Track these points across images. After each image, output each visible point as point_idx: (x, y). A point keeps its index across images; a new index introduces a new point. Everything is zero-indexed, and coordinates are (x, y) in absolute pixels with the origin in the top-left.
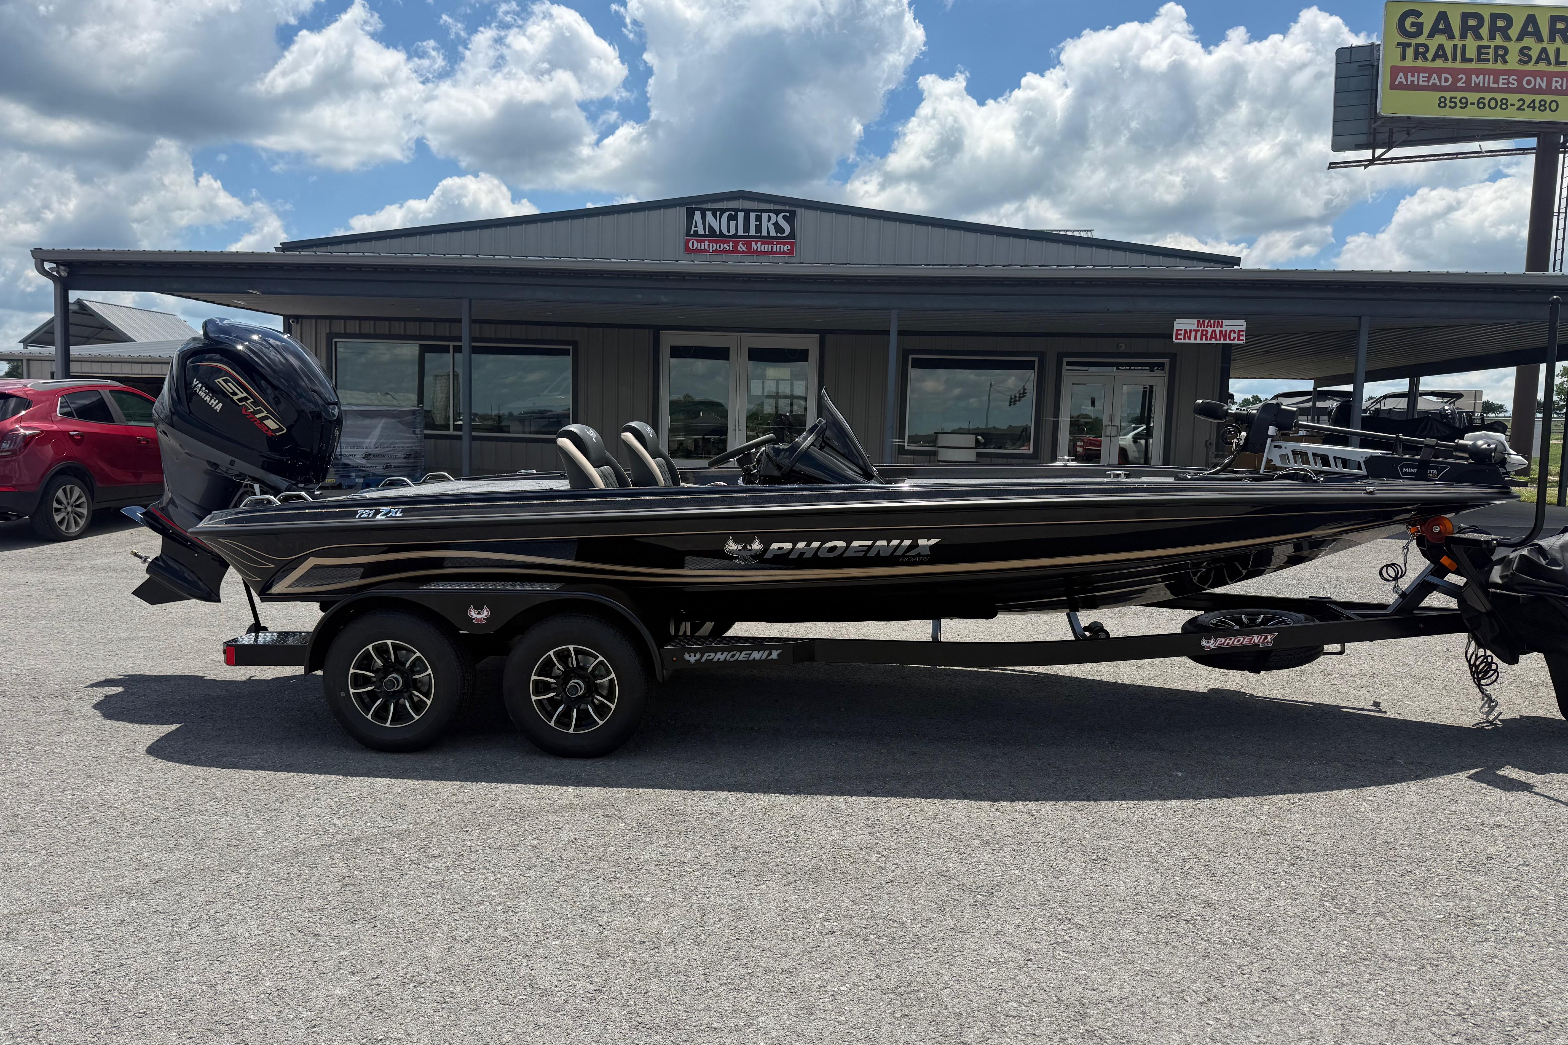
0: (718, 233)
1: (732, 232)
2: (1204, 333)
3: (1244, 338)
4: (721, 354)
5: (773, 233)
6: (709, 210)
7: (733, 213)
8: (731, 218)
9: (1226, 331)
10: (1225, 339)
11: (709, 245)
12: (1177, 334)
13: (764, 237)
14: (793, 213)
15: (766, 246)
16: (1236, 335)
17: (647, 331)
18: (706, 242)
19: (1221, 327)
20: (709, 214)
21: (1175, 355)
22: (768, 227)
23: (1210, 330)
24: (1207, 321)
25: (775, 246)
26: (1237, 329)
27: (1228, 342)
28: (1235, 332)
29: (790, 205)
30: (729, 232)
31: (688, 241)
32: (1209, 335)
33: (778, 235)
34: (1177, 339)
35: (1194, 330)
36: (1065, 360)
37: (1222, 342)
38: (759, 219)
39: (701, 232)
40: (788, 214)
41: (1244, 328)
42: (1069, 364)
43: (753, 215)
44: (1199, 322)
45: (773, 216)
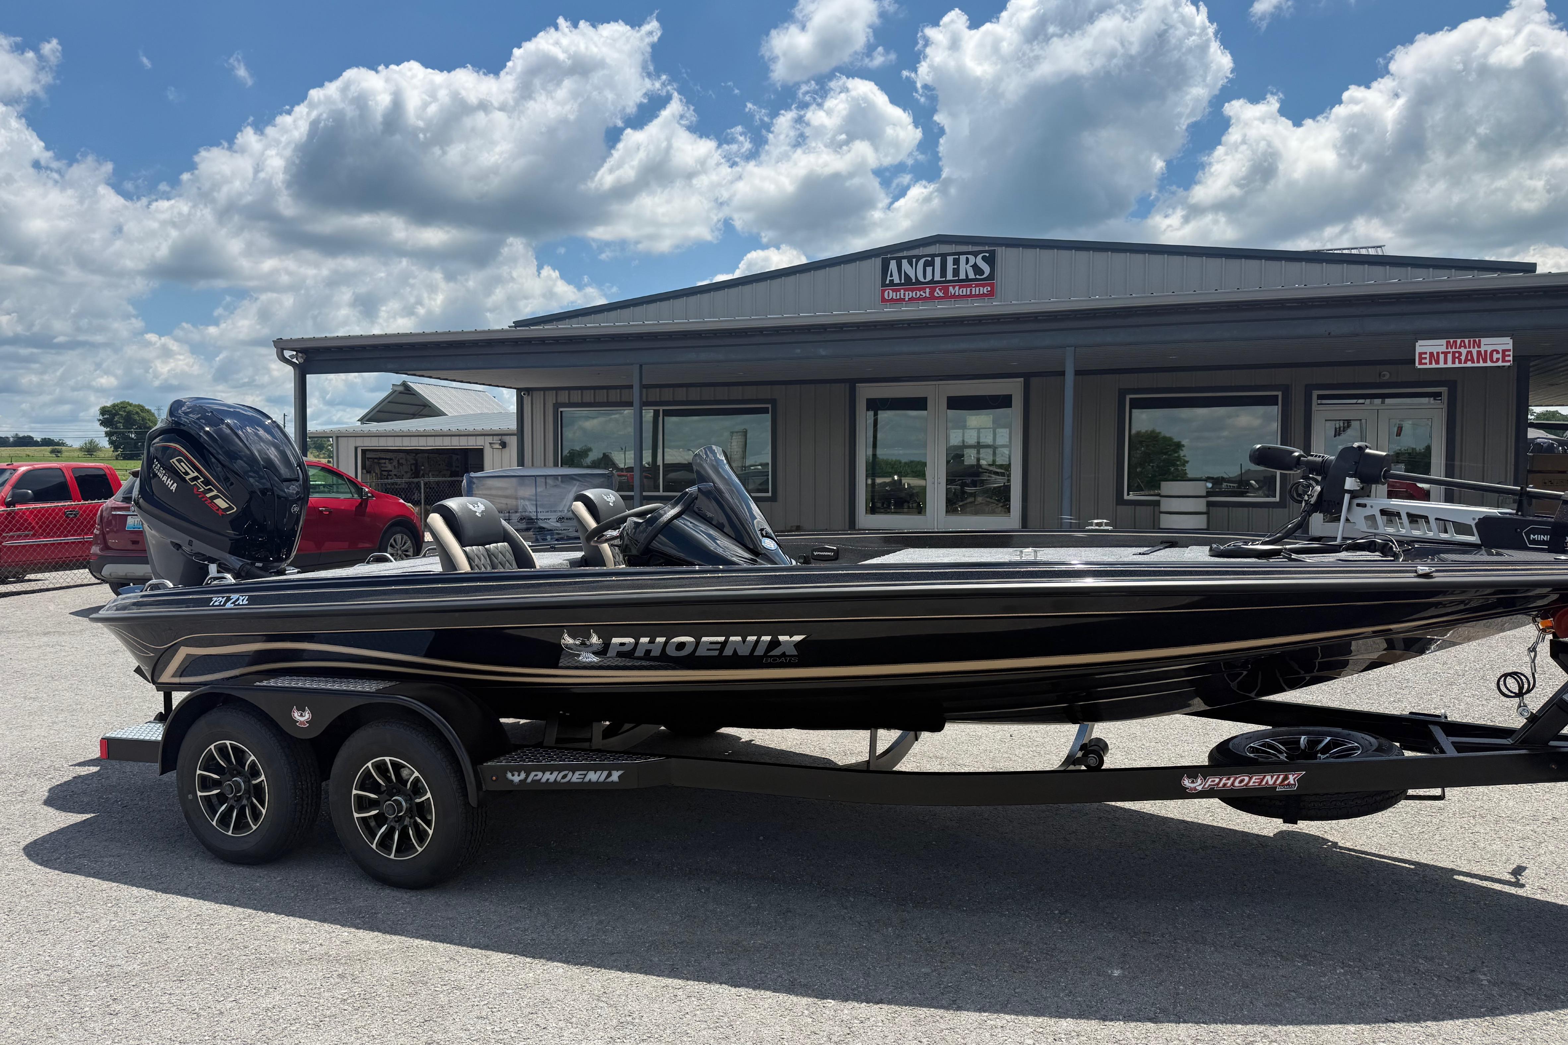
0: (914, 281)
1: (929, 277)
2: (1457, 355)
3: (1511, 358)
4: (919, 404)
5: (971, 275)
6: (904, 258)
7: (930, 259)
8: (930, 264)
9: (1486, 352)
10: (1485, 361)
11: (904, 294)
12: (1421, 358)
13: (962, 281)
14: (993, 254)
15: (965, 289)
16: (1500, 356)
17: (843, 385)
18: (902, 292)
19: (1479, 346)
20: (905, 262)
21: (1455, 382)
22: (966, 271)
23: (1464, 351)
24: (1459, 341)
25: (974, 289)
26: (1500, 348)
27: (1489, 364)
28: (1498, 352)
29: (989, 245)
30: (925, 278)
31: (883, 292)
32: (1463, 358)
33: (977, 277)
34: (1420, 363)
35: (1442, 353)
36: (1315, 393)
37: (1481, 364)
38: (956, 262)
39: (897, 281)
40: (987, 255)
41: (1510, 347)
42: (1320, 397)
43: (950, 259)
44: (1448, 343)
45: (972, 258)
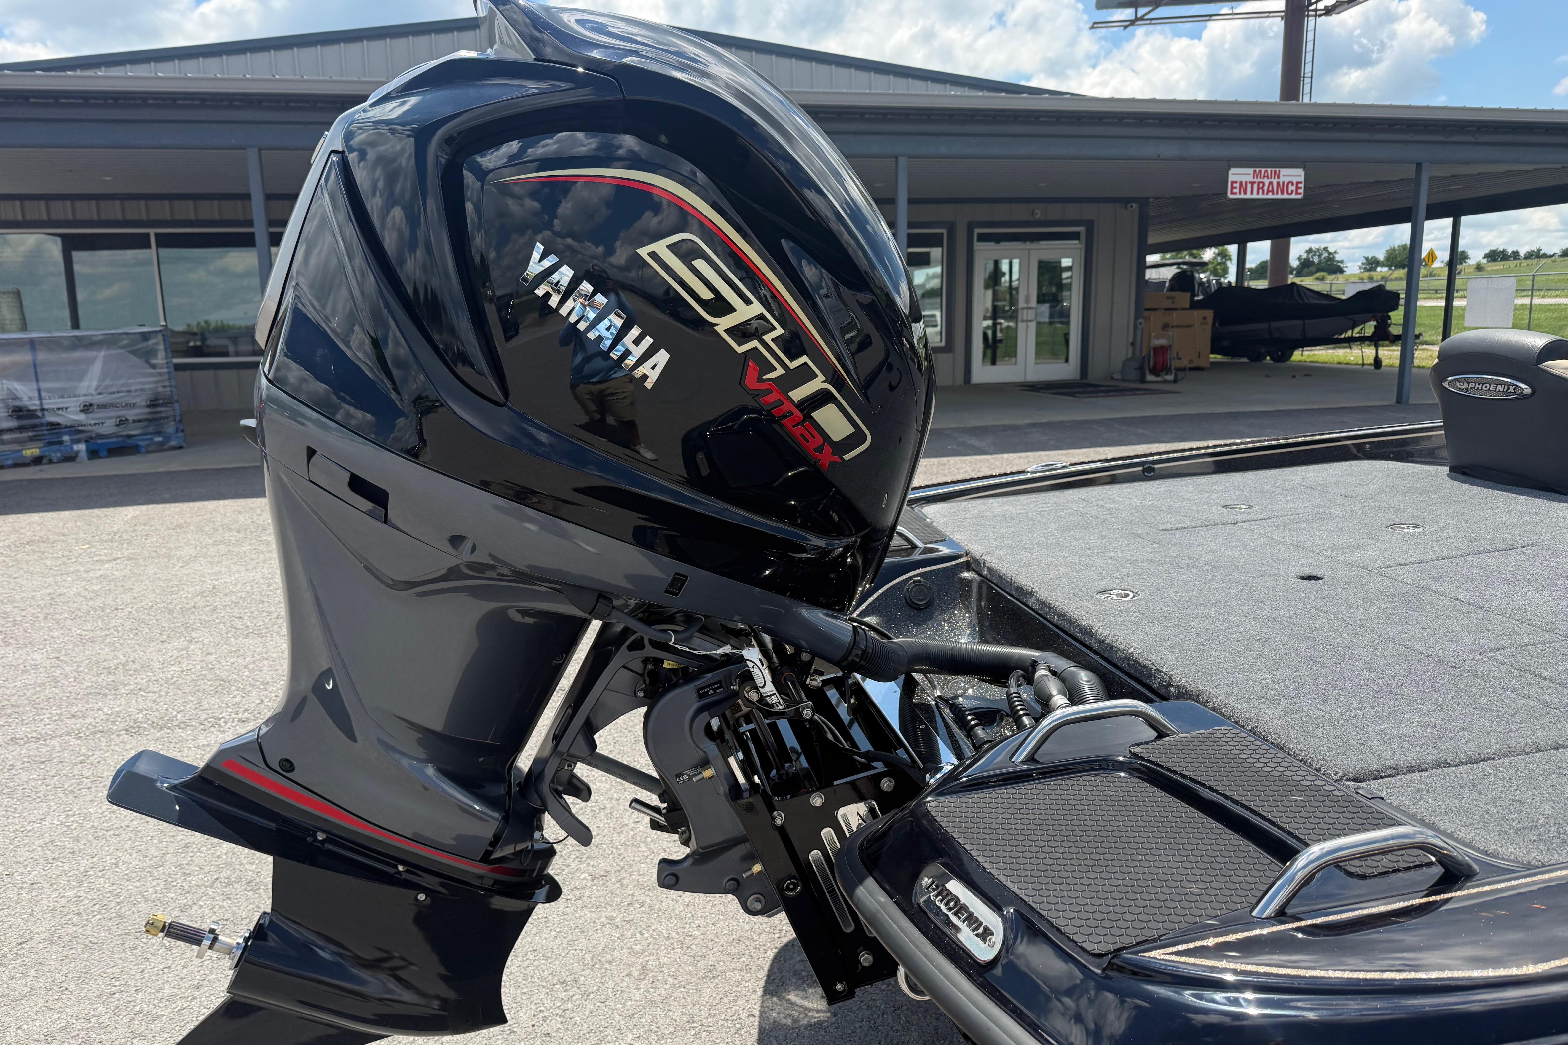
2: (1261, 185)
3: (1301, 191)
9: (1283, 183)
10: (1282, 193)
12: (1233, 188)
16: (1294, 188)
19: (1279, 177)
21: (1092, 223)
23: (1267, 181)
24: (1263, 170)
26: (1295, 180)
27: (1285, 196)
28: (1293, 184)
32: (1266, 188)
34: (1232, 193)
35: (1250, 182)
37: (1280, 196)
41: (1302, 179)
44: (1255, 171)
